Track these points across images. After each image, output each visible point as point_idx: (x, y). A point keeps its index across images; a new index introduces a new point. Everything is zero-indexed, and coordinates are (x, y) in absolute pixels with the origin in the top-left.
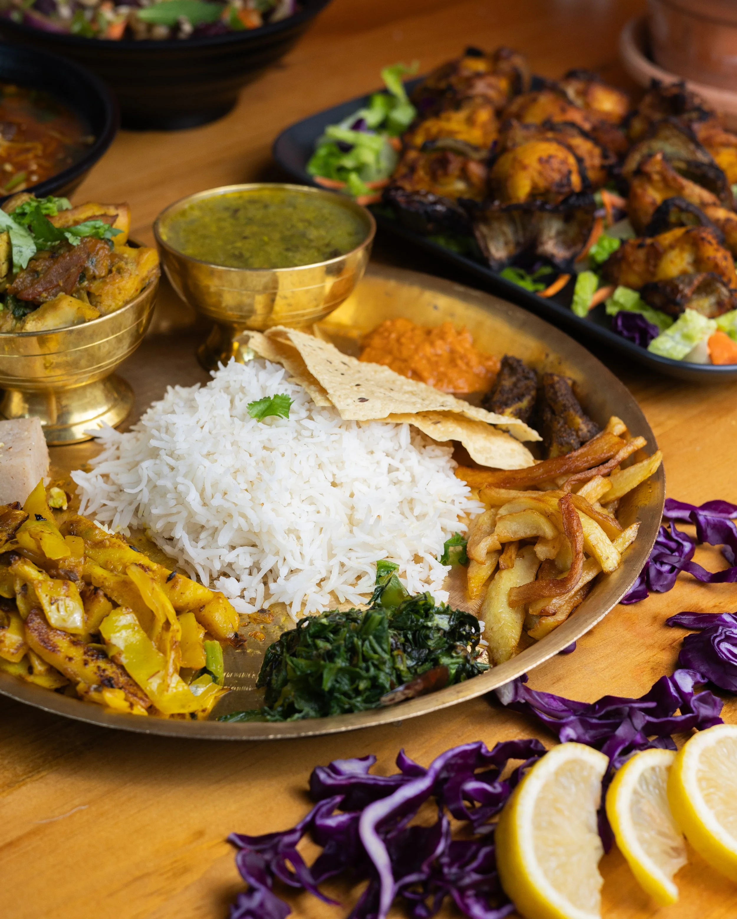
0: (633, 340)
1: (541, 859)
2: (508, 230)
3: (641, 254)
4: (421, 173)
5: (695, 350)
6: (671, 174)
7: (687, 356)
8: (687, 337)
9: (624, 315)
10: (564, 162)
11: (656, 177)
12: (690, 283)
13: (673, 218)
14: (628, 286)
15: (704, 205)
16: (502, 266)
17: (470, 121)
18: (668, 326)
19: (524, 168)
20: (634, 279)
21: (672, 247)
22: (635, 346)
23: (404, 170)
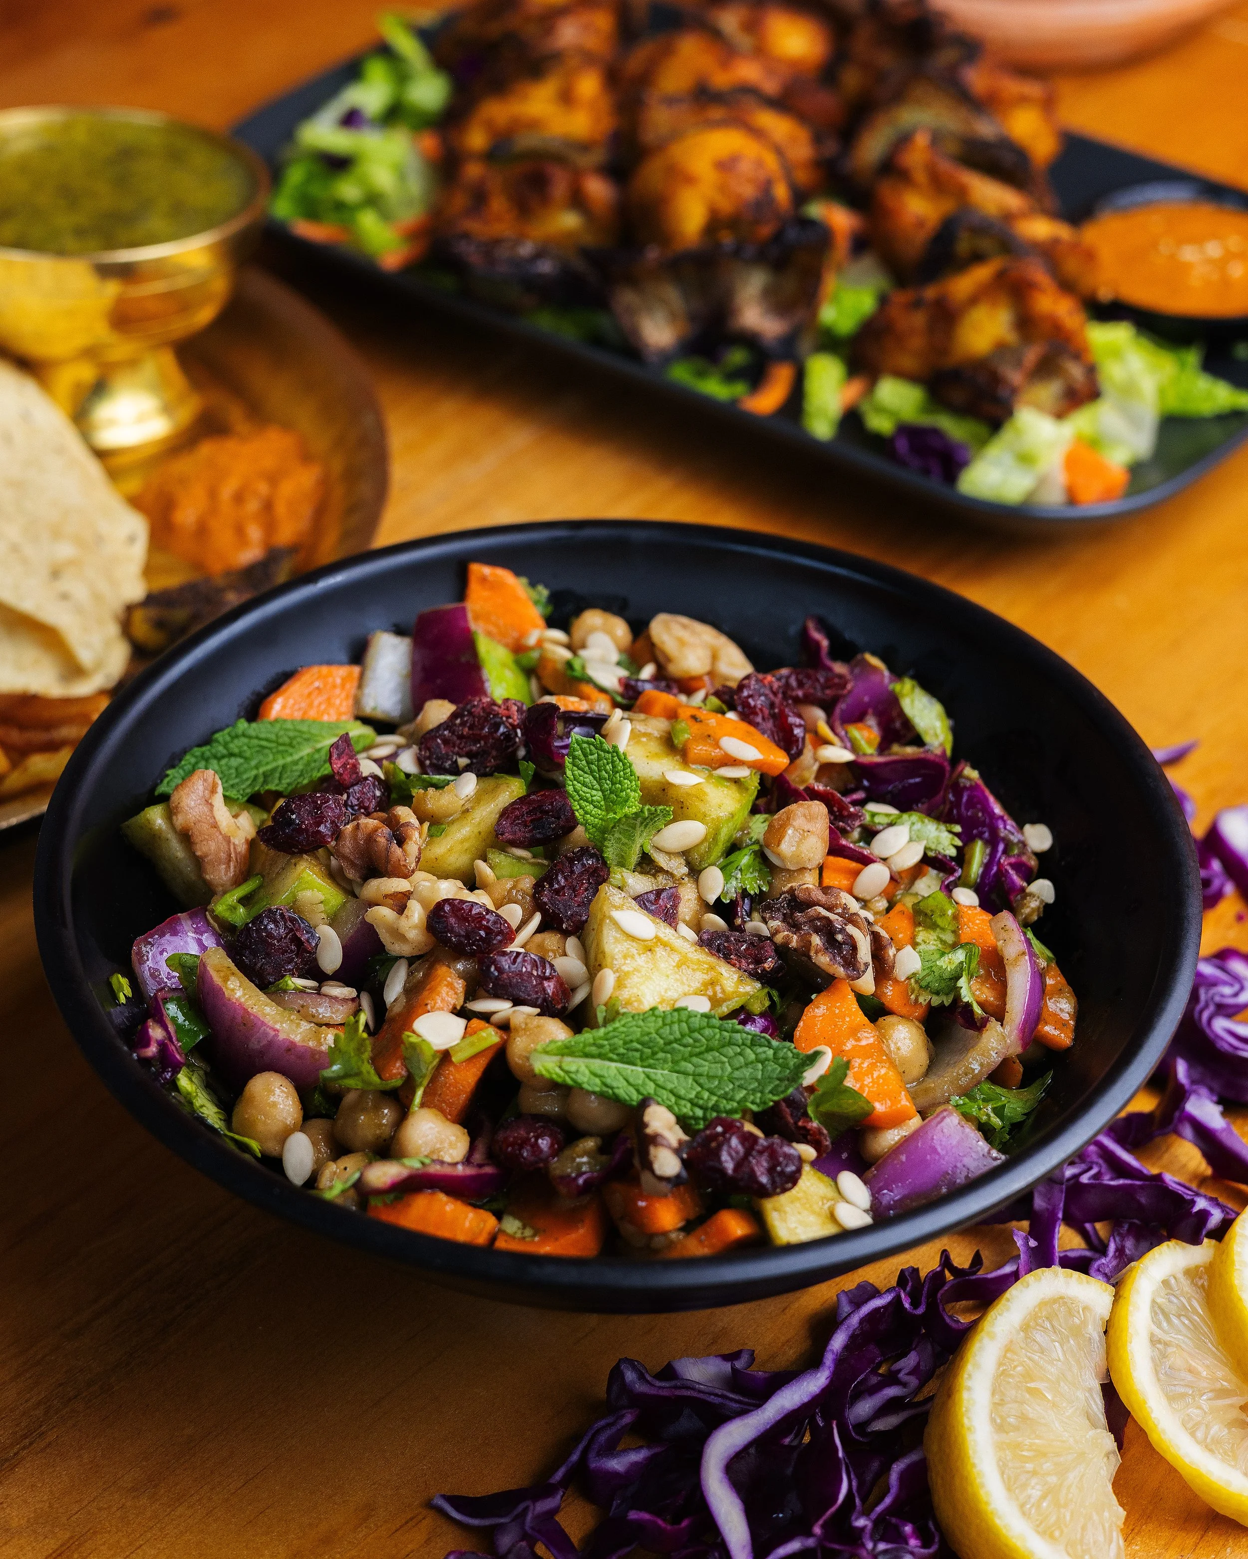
0: (926, 472)
1: (1011, 1485)
2: (672, 294)
3: (919, 320)
4: (498, 204)
5: (1042, 482)
6: (945, 166)
7: (1031, 494)
8: (1025, 459)
9: (906, 430)
10: (759, 163)
11: (920, 176)
12: (1019, 363)
13: (963, 245)
14: (901, 374)
15: (1008, 217)
16: (667, 358)
17: (566, 98)
18: (983, 442)
19: (689, 180)
20: (908, 362)
21: (974, 300)
22: (933, 484)
23: (460, 201)
